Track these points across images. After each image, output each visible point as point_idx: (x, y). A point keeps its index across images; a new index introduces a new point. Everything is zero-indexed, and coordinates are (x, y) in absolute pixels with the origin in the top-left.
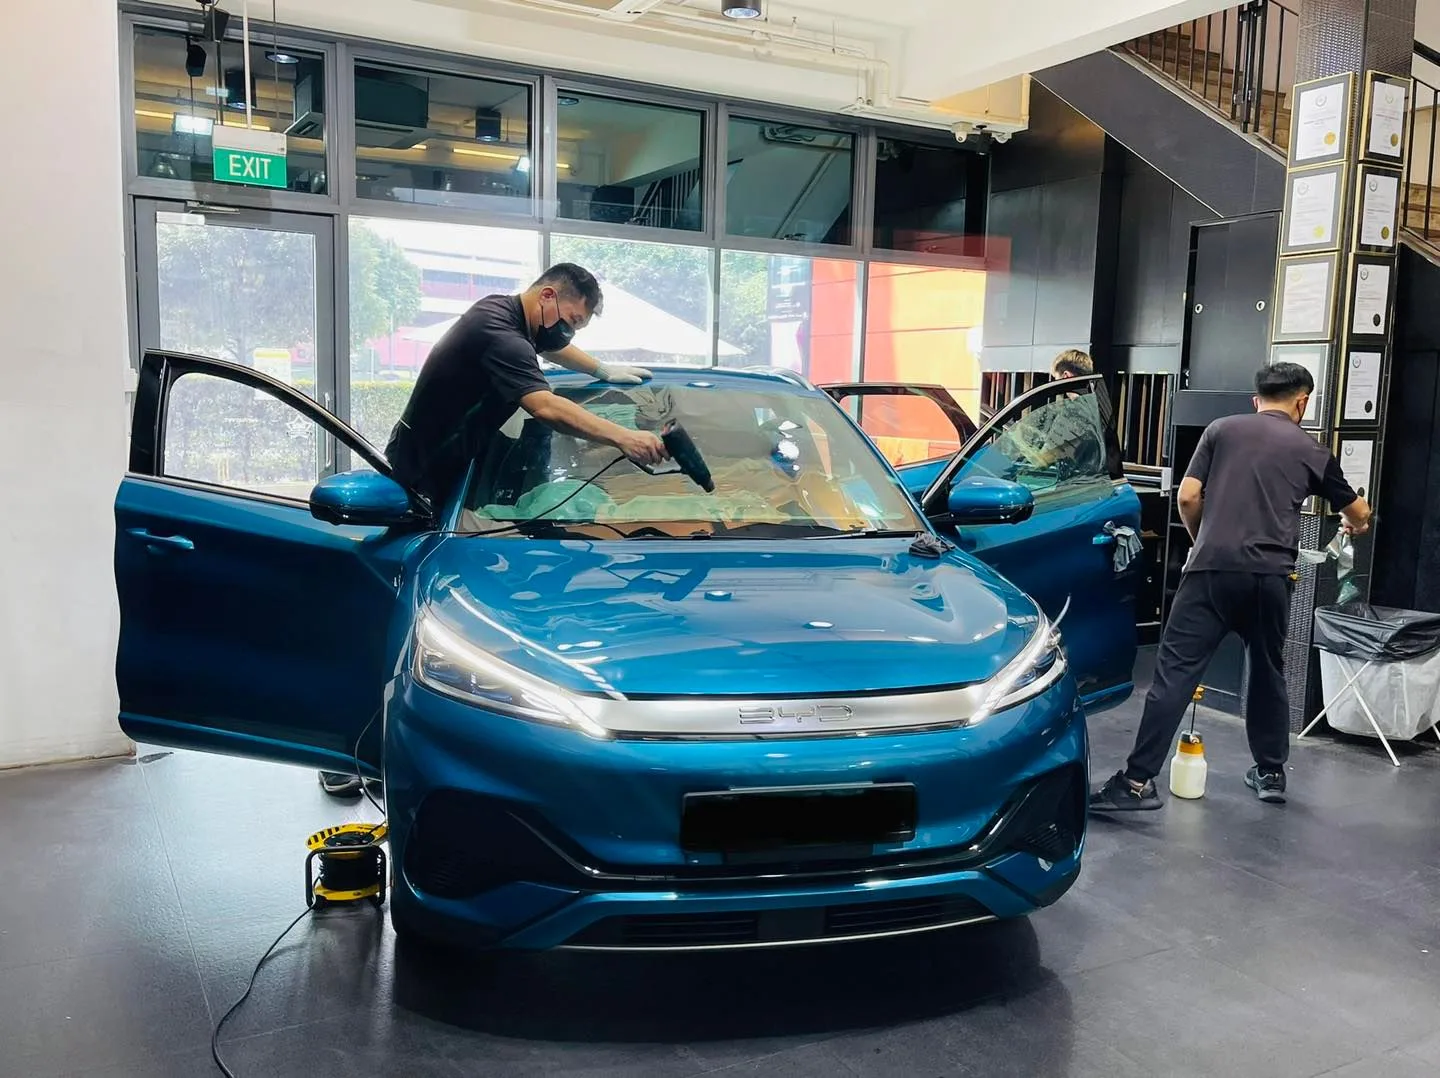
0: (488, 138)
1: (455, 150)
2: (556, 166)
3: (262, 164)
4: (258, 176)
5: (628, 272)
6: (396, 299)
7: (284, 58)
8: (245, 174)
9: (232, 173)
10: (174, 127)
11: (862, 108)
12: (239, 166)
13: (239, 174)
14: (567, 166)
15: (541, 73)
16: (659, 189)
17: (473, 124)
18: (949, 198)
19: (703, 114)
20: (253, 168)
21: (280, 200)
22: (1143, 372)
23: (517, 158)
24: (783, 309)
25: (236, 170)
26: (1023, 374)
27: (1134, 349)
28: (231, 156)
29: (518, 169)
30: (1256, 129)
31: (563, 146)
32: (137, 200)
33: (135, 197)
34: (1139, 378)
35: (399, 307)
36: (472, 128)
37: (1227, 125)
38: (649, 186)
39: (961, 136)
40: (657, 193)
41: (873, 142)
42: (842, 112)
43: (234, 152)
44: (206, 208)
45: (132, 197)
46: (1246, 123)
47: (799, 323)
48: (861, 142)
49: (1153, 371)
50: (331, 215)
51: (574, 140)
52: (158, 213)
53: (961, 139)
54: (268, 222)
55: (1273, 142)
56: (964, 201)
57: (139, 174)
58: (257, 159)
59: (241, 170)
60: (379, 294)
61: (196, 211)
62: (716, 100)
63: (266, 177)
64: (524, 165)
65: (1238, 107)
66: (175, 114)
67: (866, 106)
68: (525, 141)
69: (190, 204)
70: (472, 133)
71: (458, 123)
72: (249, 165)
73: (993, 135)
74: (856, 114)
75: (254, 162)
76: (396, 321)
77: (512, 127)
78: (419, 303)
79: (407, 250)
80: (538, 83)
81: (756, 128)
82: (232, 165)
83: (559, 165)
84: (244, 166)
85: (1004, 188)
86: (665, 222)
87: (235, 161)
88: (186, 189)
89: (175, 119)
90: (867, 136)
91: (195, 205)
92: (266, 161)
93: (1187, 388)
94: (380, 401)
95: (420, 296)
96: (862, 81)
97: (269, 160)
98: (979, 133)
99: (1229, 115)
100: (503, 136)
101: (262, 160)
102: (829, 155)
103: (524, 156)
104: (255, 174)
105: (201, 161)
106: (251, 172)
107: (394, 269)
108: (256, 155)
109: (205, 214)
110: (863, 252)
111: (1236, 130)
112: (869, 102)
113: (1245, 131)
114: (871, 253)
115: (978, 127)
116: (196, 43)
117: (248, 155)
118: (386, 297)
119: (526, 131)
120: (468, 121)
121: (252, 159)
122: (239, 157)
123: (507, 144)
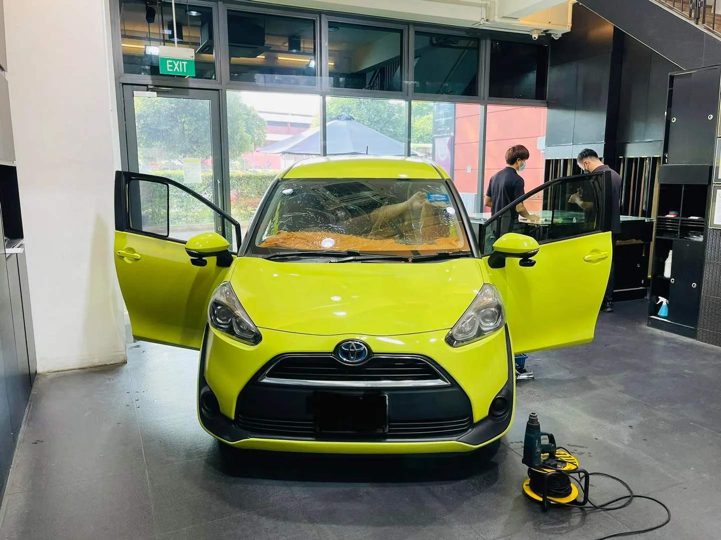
0: (294, 51)
1: (279, 58)
2: (328, 64)
3: (183, 64)
4: (181, 71)
5: (362, 118)
6: (255, 135)
7: (194, 13)
8: (174, 71)
9: (168, 70)
10: (145, 52)
11: (484, 24)
12: (171, 66)
13: (172, 70)
14: (333, 64)
15: (320, 13)
16: (378, 73)
17: (287, 44)
18: (528, 70)
19: (401, 32)
20: (179, 66)
21: (193, 83)
22: (633, 157)
23: (309, 61)
24: (441, 131)
25: (170, 68)
26: (567, 159)
27: (629, 145)
28: (168, 61)
29: (310, 66)
30: (703, 23)
31: (331, 54)
32: (124, 86)
33: (123, 84)
34: (631, 160)
35: (256, 139)
36: (287, 46)
37: (688, 21)
38: (373, 72)
39: (535, 36)
40: (378, 76)
41: (489, 42)
42: (472, 27)
43: (169, 59)
44: (157, 88)
45: (121, 84)
46: (698, 19)
47: (449, 138)
48: (483, 43)
49: (638, 156)
50: (218, 90)
51: (336, 51)
52: (134, 92)
53: (535, 38)
54: (188, 94)
55: (713, 29)
56: (535, 71)
57: (125, 72)
58: (180, 62)
59: (173, 68)
60: (247, 133)
61: (152, 90)
62: (408, 23)
63: (185, 71)
64: (313, 64)
65: (693, 10)
66: (145, 46)
67: (486, 22)
68: (313, 52)
69: (149, 87)
70: (287, 49)
71: (280, 44)
72: (176, 65)
73: (552, 36)
74: (481, 27)
75: (179, 64)
76: (255, 145)
77: (306, 45)
78: (265, 137)
79: (260, 112)
80: (318, 18)
81: (428, 38)
82: (168, 66)
83: (329, 64)
84: (174, 66)
85: (558, 62)
86: (382, 88)
87: (170, 64)
88: (147, 79)
89: (145, 48)
90: (486, 40)
91: (151, 87)
92: (185, 63)
93: (666, 164)
94: (248, 183)
95: (266, 133)
96: (484, 10)
97: (186, 63)
98: (544, 35)
99: (688, 16)
100: (302, 49)
101: (183, 62)
102: (464, 51)
103: (312, 60)
104: (180, 70)
105: (154, 65)
106: (178, 69)
107: (253, 121)
108: (180, 60)
109: (157, 92)
110: (484, 100)
111: (692, 23)
112: (487, 20)
113: (697, 24)
114: (488, 100)
115: (544, 31)
116: (151, 6)
117: (176, 60)
118: (250, 133)
119: (313, 47)
120: (284, 43)
121: (178, 62)
122: (171, 61)
123: (304, 53)
